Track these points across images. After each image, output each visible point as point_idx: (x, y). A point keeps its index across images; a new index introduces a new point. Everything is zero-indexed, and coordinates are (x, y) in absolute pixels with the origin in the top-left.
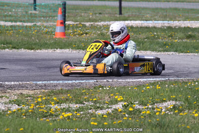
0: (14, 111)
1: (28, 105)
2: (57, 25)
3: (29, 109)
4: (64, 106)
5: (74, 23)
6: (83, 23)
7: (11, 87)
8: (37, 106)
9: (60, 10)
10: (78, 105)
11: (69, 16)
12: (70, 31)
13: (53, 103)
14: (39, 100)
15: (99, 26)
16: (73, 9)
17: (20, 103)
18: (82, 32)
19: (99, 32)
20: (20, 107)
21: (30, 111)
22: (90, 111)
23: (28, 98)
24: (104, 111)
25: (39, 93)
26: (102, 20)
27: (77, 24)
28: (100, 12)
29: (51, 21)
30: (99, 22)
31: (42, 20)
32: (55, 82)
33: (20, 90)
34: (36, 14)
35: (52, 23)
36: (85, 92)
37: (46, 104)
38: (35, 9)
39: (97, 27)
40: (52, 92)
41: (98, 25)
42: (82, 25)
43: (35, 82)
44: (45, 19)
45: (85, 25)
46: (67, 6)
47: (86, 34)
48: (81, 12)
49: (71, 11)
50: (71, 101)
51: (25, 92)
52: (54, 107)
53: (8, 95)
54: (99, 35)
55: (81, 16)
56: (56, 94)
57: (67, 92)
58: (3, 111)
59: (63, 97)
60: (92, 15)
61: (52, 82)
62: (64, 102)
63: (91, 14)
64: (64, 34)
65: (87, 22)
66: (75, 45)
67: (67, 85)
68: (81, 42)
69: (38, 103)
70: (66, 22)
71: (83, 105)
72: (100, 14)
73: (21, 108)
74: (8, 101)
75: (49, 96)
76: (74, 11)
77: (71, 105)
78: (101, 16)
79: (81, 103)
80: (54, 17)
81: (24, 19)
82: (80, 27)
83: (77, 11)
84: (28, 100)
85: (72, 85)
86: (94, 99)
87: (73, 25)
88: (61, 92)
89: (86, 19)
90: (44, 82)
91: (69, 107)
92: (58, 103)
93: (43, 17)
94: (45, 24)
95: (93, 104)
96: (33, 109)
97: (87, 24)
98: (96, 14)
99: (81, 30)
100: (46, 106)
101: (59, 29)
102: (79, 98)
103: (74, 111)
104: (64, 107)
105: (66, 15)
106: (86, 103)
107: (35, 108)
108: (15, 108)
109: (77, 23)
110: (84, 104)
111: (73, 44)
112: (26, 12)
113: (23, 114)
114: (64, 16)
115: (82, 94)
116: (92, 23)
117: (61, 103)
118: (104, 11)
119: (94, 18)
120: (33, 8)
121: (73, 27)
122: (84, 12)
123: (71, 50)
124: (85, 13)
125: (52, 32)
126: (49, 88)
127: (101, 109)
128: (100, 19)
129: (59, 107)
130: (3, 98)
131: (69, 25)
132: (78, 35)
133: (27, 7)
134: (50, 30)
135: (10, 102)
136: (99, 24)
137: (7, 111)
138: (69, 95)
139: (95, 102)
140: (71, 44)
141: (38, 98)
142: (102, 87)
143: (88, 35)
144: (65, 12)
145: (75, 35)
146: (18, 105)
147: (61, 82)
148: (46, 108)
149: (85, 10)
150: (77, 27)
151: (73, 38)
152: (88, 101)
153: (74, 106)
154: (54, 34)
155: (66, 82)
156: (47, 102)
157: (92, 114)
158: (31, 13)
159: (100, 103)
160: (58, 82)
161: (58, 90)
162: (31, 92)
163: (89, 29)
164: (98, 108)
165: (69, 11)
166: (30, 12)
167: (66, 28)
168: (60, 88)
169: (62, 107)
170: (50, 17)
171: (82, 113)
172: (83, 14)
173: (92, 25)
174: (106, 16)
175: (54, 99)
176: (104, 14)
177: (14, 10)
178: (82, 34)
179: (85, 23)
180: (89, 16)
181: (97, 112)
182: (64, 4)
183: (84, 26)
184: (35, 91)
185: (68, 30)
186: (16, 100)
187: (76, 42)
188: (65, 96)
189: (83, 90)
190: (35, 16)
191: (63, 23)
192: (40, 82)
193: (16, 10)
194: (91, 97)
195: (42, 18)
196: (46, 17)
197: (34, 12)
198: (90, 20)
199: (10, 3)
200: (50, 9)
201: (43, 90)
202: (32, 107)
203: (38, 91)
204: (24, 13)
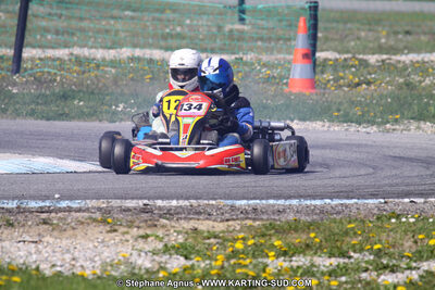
0: (174, 271)
1: (210, 258)
2: (295, 61)
3: (212, 268)
4: (300, 261)
5: (338, 56)
6: (361, 56)
7: (169, 214)
8: (232, 262)
9: (302, 23)
10: (334, 261)
11: (327, 39)
12: (328, 76)
13: (272, 253)
14: (239, 245)
15: (400, 65)
16: (338, 22)
17: (191, 253)
18: (357, 80)
19: (401, 80)
20: (189, 263)
21: (213, 272)
22: (364, 275)
23: (212, 240)
24: (400, 275)
25: (238, 228)
26: (411, 50)
27: (345, 60)
28: (407, 28)
29: (279, 52)
30: (403, 53)
31: (259, 47)
32: (281, 202)
33: (192, 222)
34: (242, 32)
35: (282, 56)
36: (353, 228)
37: (254, 257)
38: (242, 20)
39: (396, 68)
40: (272, 226)
41: (399, 62)
42: (360, 60)
43: (229, 202)
44: (266, 44)
45: (366, 61)
46: (320, 14)
47: (369, 83)
48: (358, 29)
49: (334, 25)
50: (318, 249)
51: (204, 225)
52: (274, 263)
53: (160, 233)
54: (400, 87)
55: (359, 38)
56: (281, 231)
57: (309, 227)
58: (147, 271)
59: (297, 239)
60: (388, 36)
61: (271, 202)
62: (300, 253)
63: (384, 33)
64: (313, 84)
65: (373, 54)
66: (339, 111)
67: (311, 211)
68: (353, 103)
69: (235, 254)
70: (318, 54)
71: (346, 260)
72: (408, 33)
73: (193, 265)
74: (160, 246)
75: (263, 235)
76: (341, 26)
77: (318, 260)
78: (409, 38)
79: (344, 255)
80: (289, 40)
81: (214, 45)
82: (352, 66)
83: (349, 25)
84: (209, 244)
85: (322, 211)
86: (376, 247)
87: (337, 60)
88: (295, 227)
89: (371, 45)
90: (251, 202)
91: (313, 265)
92: (285, 254)
93: (261, 39)
94: (265, 58)
95: (372, 257)
96: (222, 267)
97: (373, 59)
98: (396, 33)
99: (354, 75)
100: (254, 261)
101: (299, 71)
102: (339, 244)
103: (323, 274)
104: (301, 263)
105: (319, 35)
106: (356, 256)
107: (226, 264)
108: (176, 263)
109: (346, 56)
110: (350, 257)
111: (334, 108)
112: (220, 28)
113: (198, 280)
114: (314, 38)
115: (346, 233)
116: (385, 57)
117: (293, 255)
118: (419, 26)
119: (392, 43)
120: (236, 17)
121: (336, 66)
122: (368, 27)
123: (327, 124)
124: (370, 30)
125: (281, 78)
126: (265, 217)
127: (393, 271)
128: (405, 48)
129: (286, 265)
130: (150, 239)
131: (326, 60)
132: (349, 86)
133: (221, 14)
134: (276, 72)
135: (167, 249)
136: (403, 58)
137: (158, 271)
138: (312, 235)
139: (378, 253)
140: (329, 108)
141: (235, 240)
142: (398, 217)
143: (373, 87)
144: (315, 27)
145: (341, 86)
146: (186, 258)
147: (295, 202)
148: (255, 266)
149: (370, 24)
150: (345, 65)
151: (334, 94)
152: (361, 250)
153: (325, 262)
154: (286, 84)
155: (308, 202)
156: (258, 251)
157: (368, 283)
158: (231, 31)
159: (391, 256)
160: (288, 202)
161: (288, 222)
162: (220, 227)
163: (375, 73)
164: (386, 267)
165: (328, 25)
166: (228, 27)
167: (318, 69)
168: (291, 217)
169: (295, 264)
170: (279, 39)
171: (343, 279)
172: (363, 34)
173: (383, 61)
174: (423, 38)
175: (276, 244)
176: (417, 34)
177: (188, 22)
178: (358, 84)
179: (365, 57)
180: (378, 39)
181: (382, 277)
182: (314, 8)
183: (364, 63)
184: (230, 223)
185: (323, 72)
186: (181, 244)
187: (340, 103)
188: (304, 237)
189: (350, 222)
190: (241, 37)
191: (310, 55)
192: (244, 202)
193: (195, 22)
194: (367, 240)
195: (259, 43)
196: (269, 39)
197: (238, 26)
198: (380, 50)
199: (179, 4)
200: (280, 21)
201: (249, 222)
202: (219, 263)
203: (236, 225)
204: (214, 30)
